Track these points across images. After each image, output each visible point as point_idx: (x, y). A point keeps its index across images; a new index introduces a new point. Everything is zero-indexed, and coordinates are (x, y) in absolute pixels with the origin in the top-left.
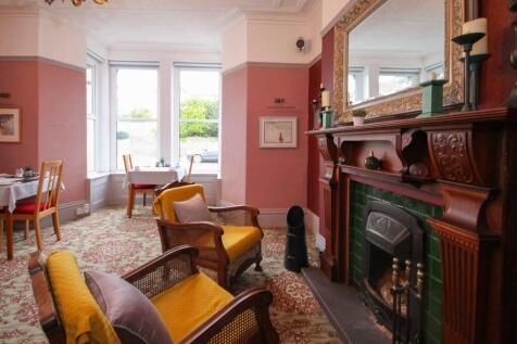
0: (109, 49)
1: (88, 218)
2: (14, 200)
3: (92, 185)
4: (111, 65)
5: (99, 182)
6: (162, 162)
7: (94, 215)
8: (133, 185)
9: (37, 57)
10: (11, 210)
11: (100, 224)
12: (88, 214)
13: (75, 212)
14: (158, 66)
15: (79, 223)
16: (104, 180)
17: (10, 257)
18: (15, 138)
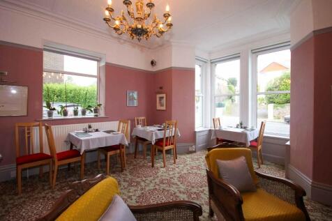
0: (210, 53)
1: (194, 154)
2: (154, 138)
3: (197, 135)
4: (212, 63)
5: (202, 134)
6: (241, 124)
7: (198, 153)
8: (218, 139)
9: (171, 68)
10: (153, 144)
11: (198, 159)
12: (195, 152)
13: (188, 149)
14: (239, 57)
15: (188, 156)
16: (206, 133)
17: (153, 166)
18: (164, 108)
